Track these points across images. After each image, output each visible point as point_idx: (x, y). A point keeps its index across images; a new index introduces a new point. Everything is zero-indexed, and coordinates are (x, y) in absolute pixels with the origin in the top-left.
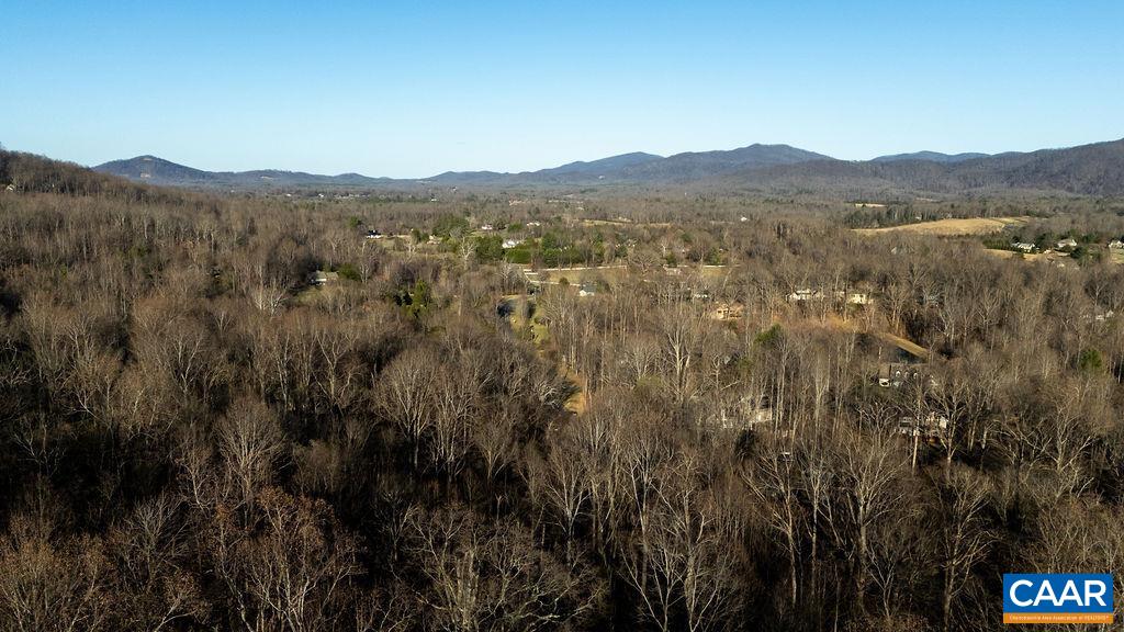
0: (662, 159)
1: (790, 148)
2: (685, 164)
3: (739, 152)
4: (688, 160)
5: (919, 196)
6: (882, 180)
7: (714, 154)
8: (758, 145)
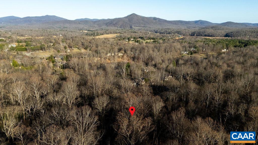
0: (21, 18)
1: (56, 16)
2: (28, 20)
3: (43, 17)
4: (29, 19)
5: (91, 29)
6: (81, 25)
7: (36, 17)
8: (47, 15)
